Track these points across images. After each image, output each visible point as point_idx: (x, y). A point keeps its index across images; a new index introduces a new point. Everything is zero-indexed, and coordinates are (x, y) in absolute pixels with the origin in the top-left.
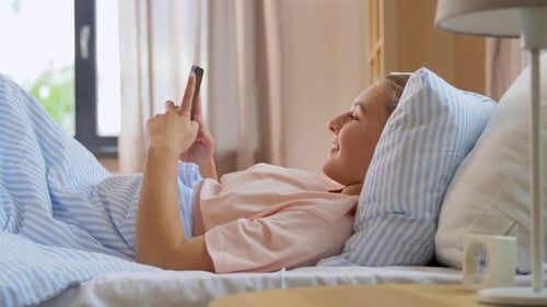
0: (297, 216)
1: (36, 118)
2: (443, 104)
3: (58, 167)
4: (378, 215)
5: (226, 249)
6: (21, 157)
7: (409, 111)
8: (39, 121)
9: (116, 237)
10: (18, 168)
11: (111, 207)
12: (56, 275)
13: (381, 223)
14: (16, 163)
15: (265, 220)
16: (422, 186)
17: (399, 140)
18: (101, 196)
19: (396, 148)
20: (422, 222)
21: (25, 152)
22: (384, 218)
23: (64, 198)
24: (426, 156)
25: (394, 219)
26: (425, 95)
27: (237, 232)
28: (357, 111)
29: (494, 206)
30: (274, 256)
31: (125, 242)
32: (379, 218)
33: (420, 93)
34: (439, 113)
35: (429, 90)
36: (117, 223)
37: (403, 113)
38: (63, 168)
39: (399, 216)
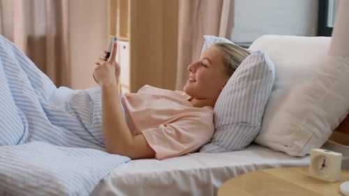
0: (190, 123)
1: (20, 59)
2: (270, 69)
3: (41, 89)
4: (233, 123)
5: (159, 144)
6: (22, 86)
7: (252, 72)
8: (22, 60)
9: (87, 134)
10: (22, 93)
11: (81, 116)
12: (93, 177)
13: (235, 128)
14: (20, 89)
15: (172, 124)
16: (258, 110)
17: (246, 86)
18: (72, 108)
19: (244, 91)
20: (255, 127)
21: (23, 82)
22: (237, 125)
23: (52, 111)
24: (260, 94)
25: (241, 126)
26: (262, 65)
27: (163, 134)
28: (206, 62)
29: (304, 125)
30: (185, 147)
31: (92, 136)
32: (234, 125)
33: (260, 64)
34: (267, 73)
35: (265, 62)
36: (87, 126)
37: (248, 72)
38: (44, 90)
39: (244, 124)
